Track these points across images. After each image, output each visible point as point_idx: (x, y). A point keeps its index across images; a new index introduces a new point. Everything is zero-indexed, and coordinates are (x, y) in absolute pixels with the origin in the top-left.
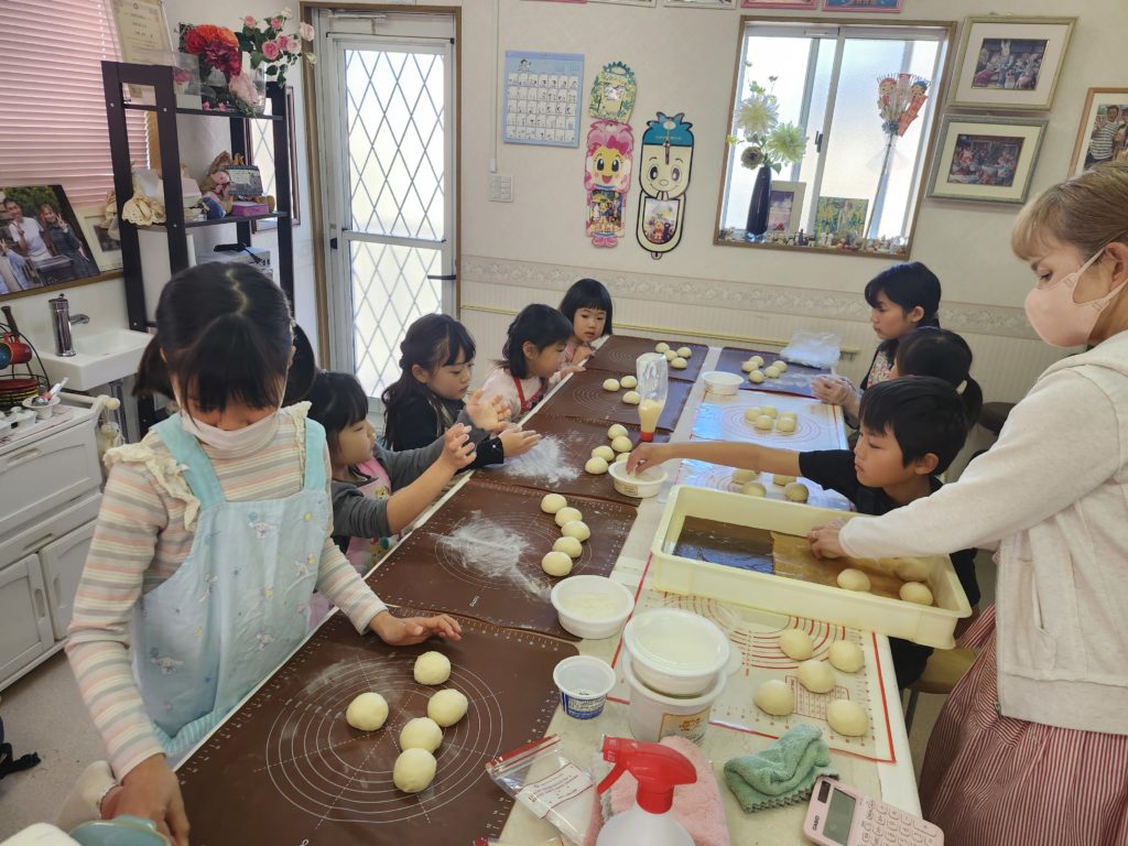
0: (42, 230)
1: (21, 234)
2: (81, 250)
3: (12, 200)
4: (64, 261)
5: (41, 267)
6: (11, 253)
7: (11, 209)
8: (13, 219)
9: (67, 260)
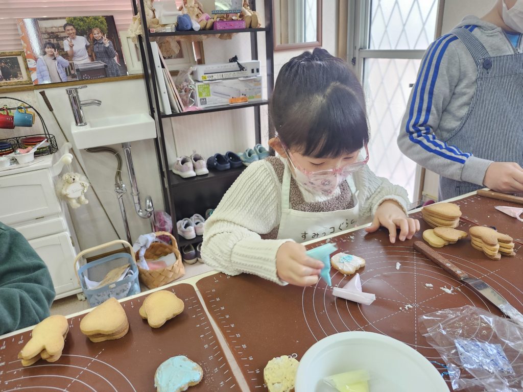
0: (89, 44)
1: (72, 46)
2: (116, 58)
3: (70, 25)
4: (100, 64)
5: (80, 68)
6: (60, 58)
7: (68, 30)
8: (68, 37)
9: (102, 65)
